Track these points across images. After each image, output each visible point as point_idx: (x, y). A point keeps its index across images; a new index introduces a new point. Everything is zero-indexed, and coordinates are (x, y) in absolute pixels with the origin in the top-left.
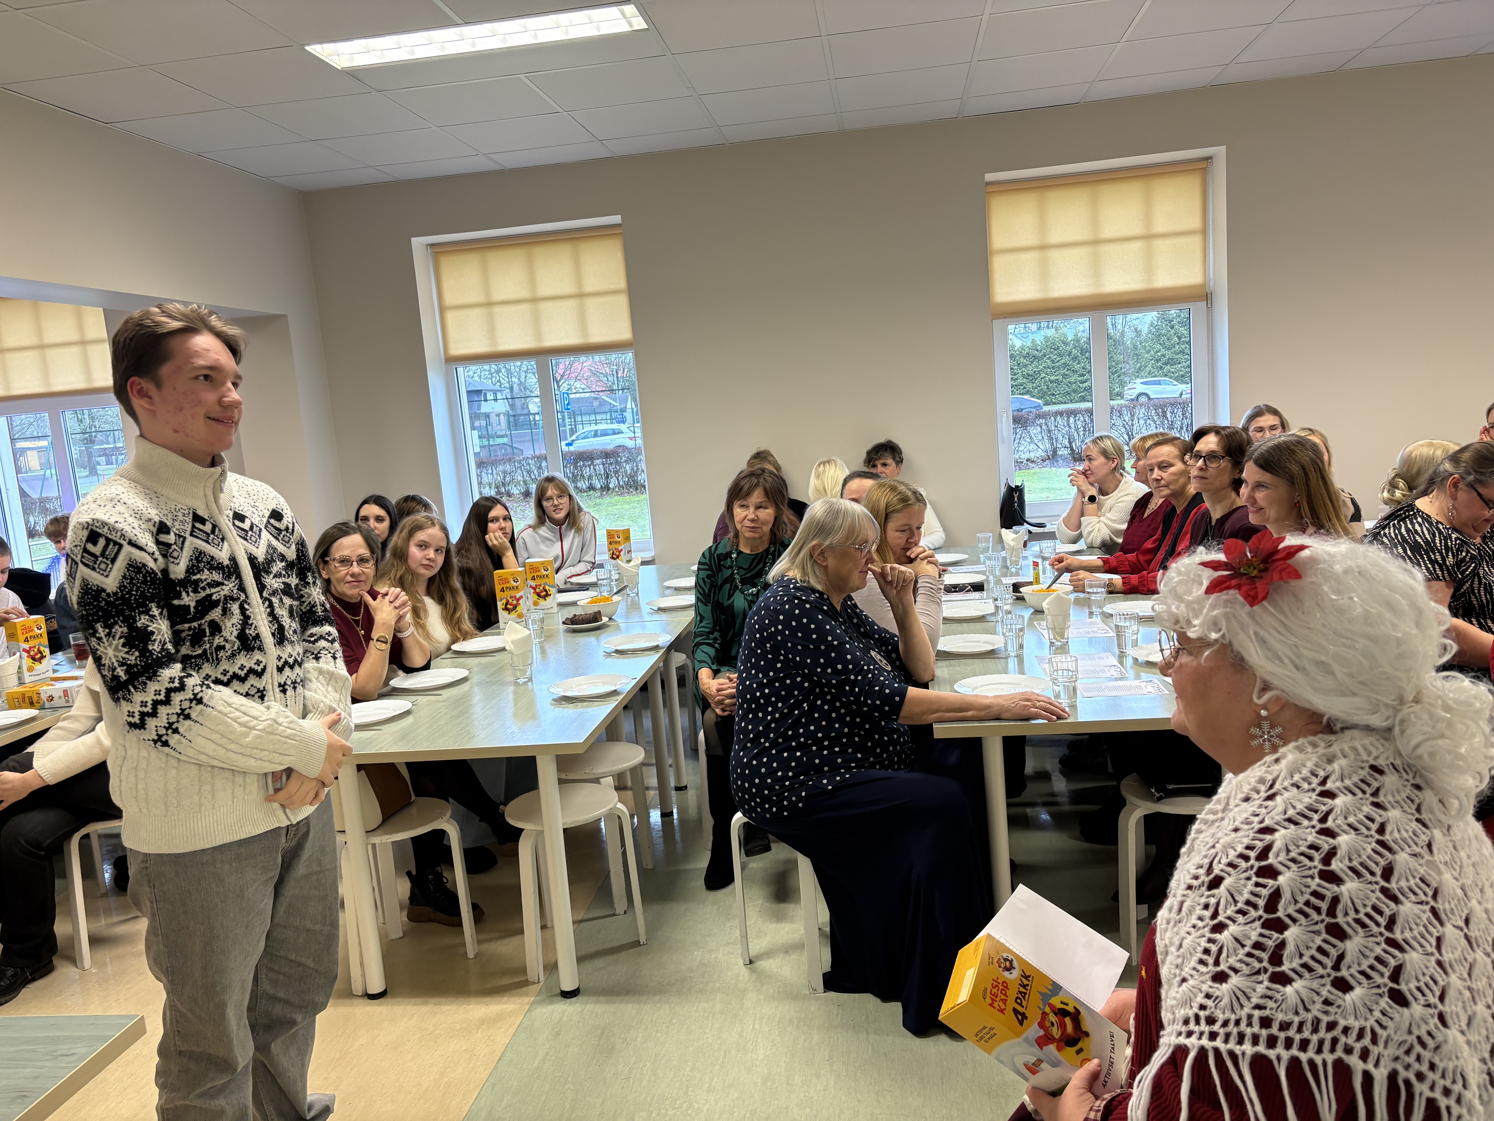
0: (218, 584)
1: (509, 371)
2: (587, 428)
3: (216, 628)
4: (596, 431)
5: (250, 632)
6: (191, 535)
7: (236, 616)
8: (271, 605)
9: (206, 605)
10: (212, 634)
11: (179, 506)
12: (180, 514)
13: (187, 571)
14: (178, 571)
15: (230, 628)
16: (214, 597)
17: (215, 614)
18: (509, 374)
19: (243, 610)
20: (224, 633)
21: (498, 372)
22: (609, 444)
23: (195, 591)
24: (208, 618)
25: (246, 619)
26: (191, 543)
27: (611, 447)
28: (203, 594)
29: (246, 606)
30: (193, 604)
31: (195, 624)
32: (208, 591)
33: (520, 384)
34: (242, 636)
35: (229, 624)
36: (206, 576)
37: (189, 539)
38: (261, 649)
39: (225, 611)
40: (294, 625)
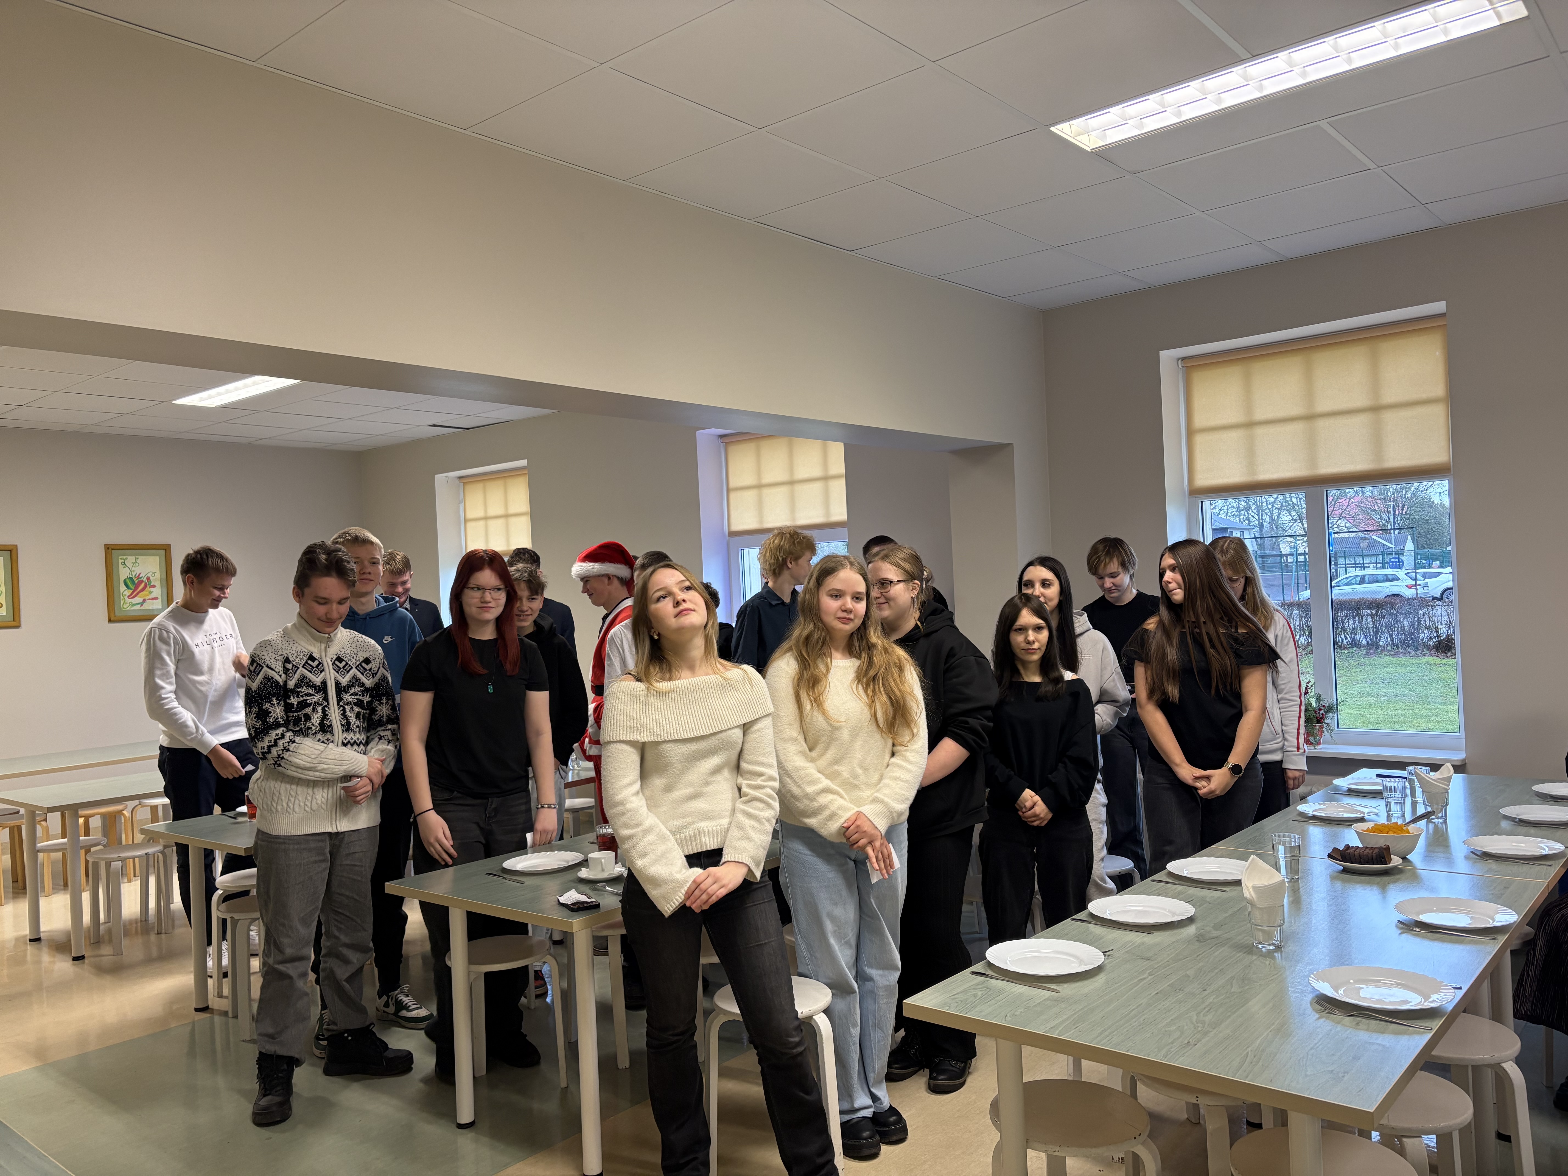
0: (311, 695)
1: (1259, 508)
2: (1351, 573)
3: (308, 718)
4: (1363, 577)
5: (327, 723)
6: (303, 667)
7: (320, 714)
8: (344, 710)
9: (303, 705)
10: (306, 721)
11: (304, 650)
12: (302, 654)
13: (295, 685)
14: (291, 684)
15: (316, 719)
16: (308, 701)
17: (309, 710)
18: (1260, 510)
19: (324, 711)
20: (312, 721)
21: (1247, 509)
22: (1380, 592)
23: (298, 697)
24: (304, 712)
25: (325, 716)
26: (301, 671)
27: (1381, 596)
28: (302, 699)
29: (326, 709)
30: (296, 703)
31: (296, 714)
32: (305, 698)
33: (1272, 521)
34: (322, 724)
35: (316, 717)
36: (304, 690)
37: (301, 668)
38: (332, 732)
39: (314, 710)
40: (358, 723)
